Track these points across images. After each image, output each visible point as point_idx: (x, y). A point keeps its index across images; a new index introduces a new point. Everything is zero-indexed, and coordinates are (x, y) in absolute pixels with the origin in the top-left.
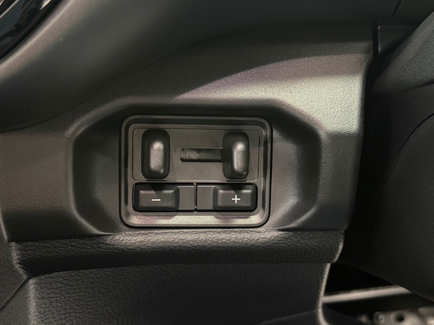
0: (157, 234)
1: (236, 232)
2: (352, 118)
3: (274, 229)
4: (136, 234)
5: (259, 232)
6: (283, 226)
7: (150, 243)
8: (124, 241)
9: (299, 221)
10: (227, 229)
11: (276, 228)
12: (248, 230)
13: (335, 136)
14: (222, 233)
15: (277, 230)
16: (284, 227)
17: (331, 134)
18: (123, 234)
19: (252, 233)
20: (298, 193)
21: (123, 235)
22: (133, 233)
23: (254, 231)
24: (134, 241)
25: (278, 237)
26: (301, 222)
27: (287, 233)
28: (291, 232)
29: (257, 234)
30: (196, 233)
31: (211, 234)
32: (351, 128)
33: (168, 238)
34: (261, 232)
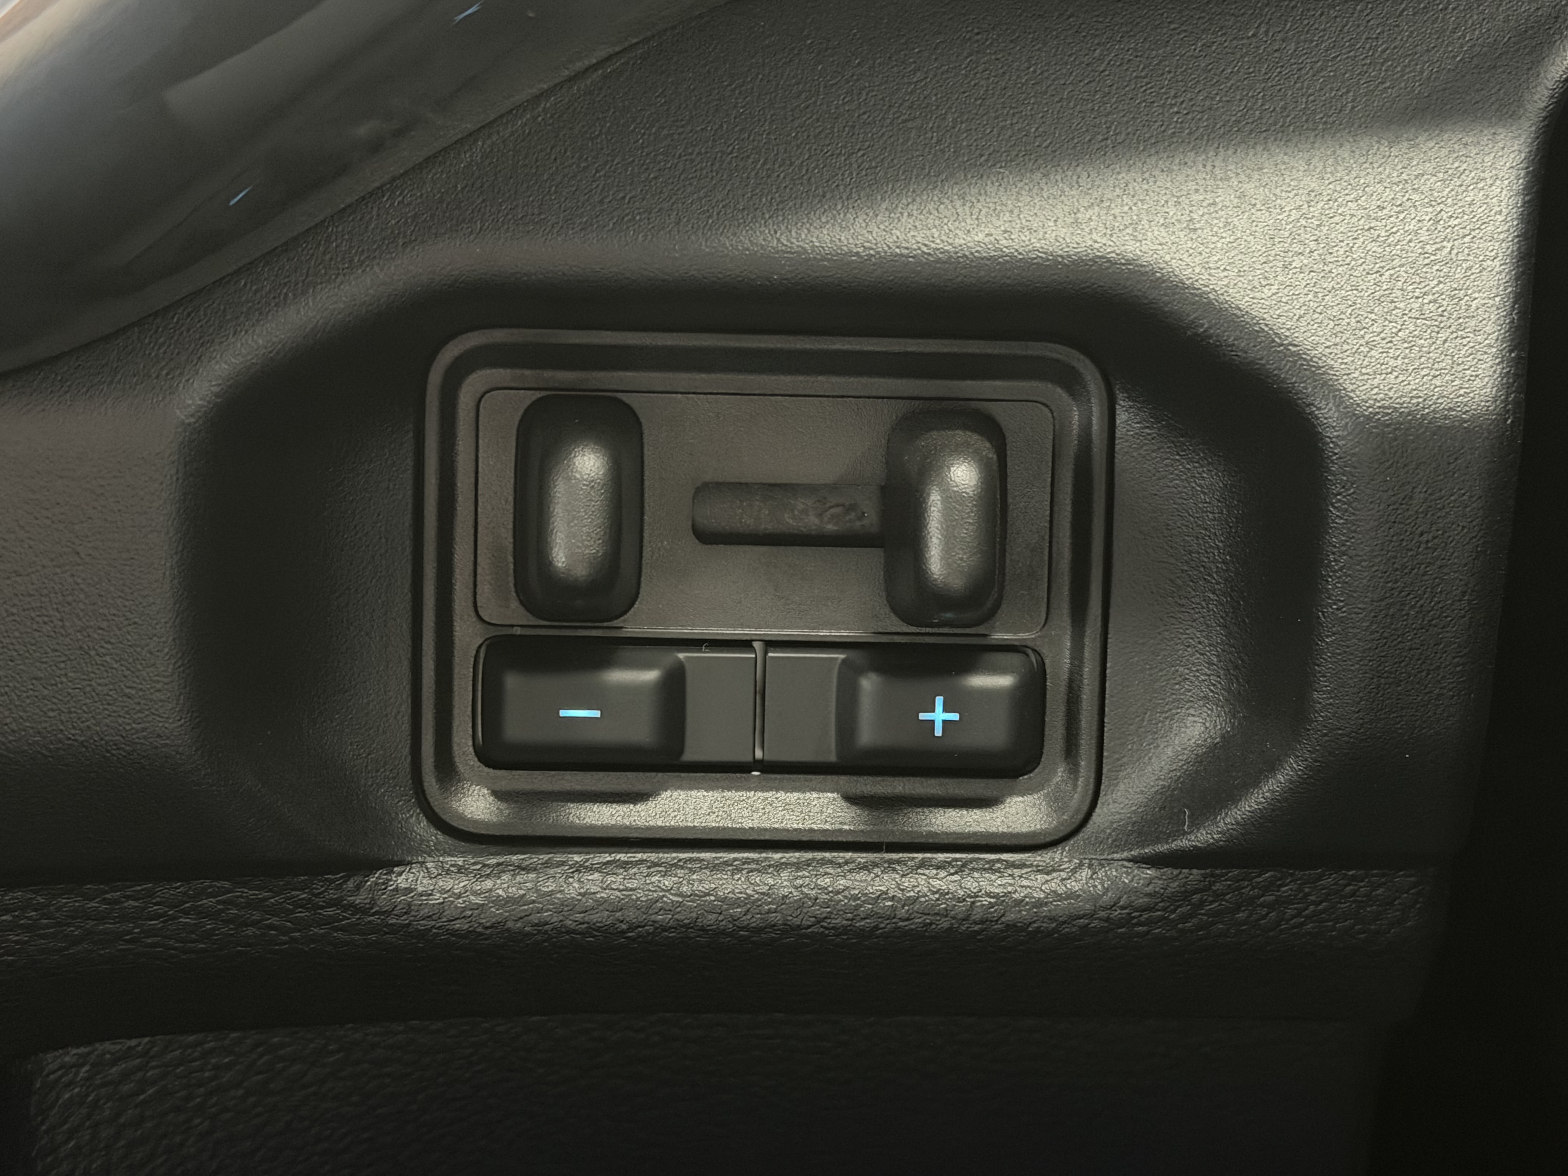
0: (579, 868)
1: (939, 867)
2: (1471, 344)
3: (1116, 856)
4: (484, 866)
5: (1047, 871)
6: (1158, 840)
7: (548, 910)
8: (431, 895)
9: (1228, 820)
10: (901, 855)
11: (1125, 854)
12: (999, 861)
13: (1388, 426)
14: (876, 870)
15: (1129, 860)
16: (1162, 848)
17: (1369, 418)
18: (429, 865)
19: (1017, 872)
20: (1229, 690)
21: (427, 868)
22: (474, 864)
23: (1022, 866)
24: (479, 901)
25: (1136, 891)
26: (1238, 823)
27: (1177, 875)
28: (1195, 871)
29: (1041, 877)
30: (760, 872)
31: (826, 874)
32: (1462, 392)
33: (632, 890)
34: (1054, 870)
